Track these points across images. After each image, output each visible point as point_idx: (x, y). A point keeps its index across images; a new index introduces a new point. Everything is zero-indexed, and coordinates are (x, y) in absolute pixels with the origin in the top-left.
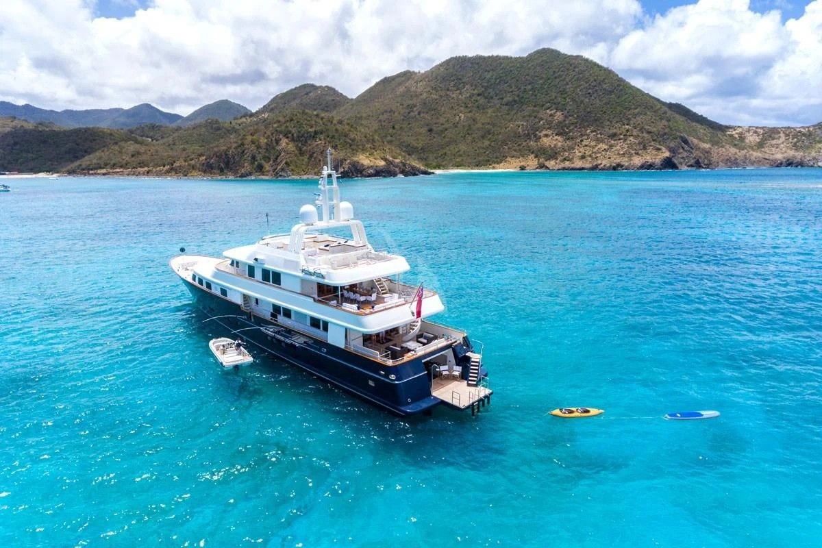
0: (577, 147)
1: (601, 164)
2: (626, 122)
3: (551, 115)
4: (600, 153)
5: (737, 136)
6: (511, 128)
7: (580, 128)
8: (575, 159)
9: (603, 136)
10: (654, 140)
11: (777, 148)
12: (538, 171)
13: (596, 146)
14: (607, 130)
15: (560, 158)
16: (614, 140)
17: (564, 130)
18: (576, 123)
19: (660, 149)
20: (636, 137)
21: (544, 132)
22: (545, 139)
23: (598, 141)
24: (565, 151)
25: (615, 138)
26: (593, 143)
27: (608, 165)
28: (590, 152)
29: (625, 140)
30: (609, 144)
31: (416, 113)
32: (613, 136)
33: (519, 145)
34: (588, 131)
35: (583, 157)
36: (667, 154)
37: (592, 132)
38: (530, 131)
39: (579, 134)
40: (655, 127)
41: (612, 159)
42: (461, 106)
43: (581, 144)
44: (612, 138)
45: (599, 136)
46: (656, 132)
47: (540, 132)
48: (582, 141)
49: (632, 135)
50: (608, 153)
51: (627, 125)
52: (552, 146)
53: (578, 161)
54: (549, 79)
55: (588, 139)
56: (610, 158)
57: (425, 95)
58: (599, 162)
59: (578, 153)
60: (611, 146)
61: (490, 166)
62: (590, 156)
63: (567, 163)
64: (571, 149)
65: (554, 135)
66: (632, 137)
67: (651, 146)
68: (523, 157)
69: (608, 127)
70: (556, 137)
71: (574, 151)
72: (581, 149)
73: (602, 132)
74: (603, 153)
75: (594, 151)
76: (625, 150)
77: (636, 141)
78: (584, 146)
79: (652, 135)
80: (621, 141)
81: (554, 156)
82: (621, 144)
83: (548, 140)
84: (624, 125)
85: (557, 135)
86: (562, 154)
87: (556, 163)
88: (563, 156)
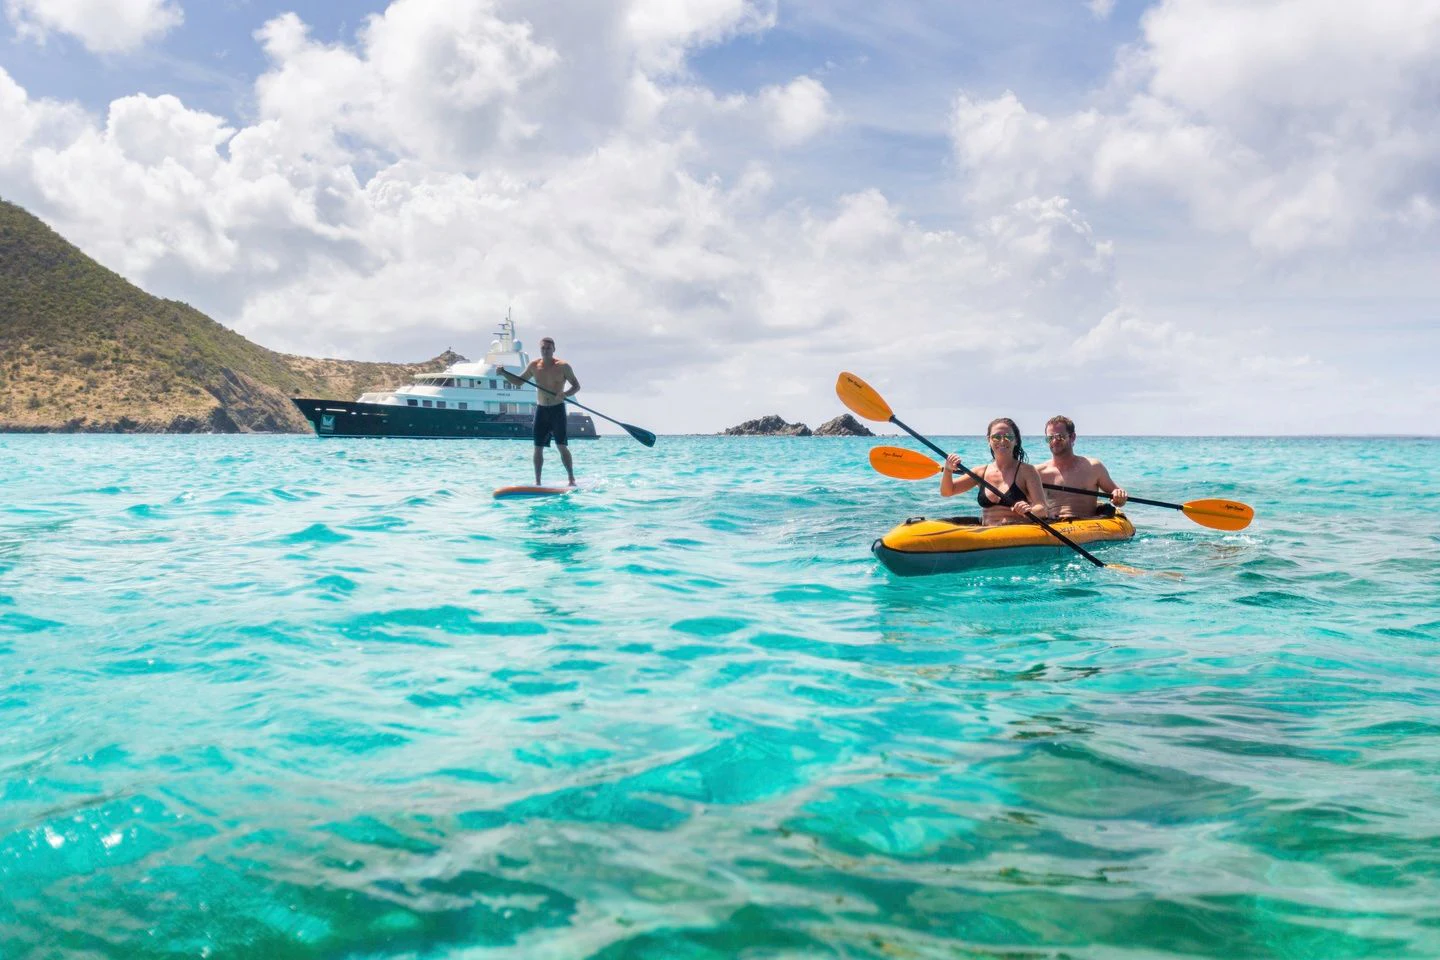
0: (8, 380)
1: (84, 419)
2: (107, 333)
4: (72, 396)
5: (311, 375)
9: (64, 359)
10: (180, 374)
13: (56, 379)
14: (69, 346)
16: (97, 370)
19: (198, 392)
20: (142, 364)
23: (58, 369)
25: (94, 366)
26: (48, 375)
27: (103, 422)
28: (49, 394)
29: (119, 371)
30: (86, 377)
32: (88, 360)
34: (25, 347)
35: (34, 404)
36: (215, 403)
37: (37, 348)
40: (169, 347)
41: (106, 410)
43: (18, 375)
44: (87, 366)
45: (55, 357)
46: (179, 359)
48: (16, 367)
49: (131, 361)
50: (91, 396)
51: (111, 338)
53: (25, 412)
55: (30, 363)
56: (99, 407)
58: (78, 415)
59: (16, 393)
60: (93, 382)
62: (51, 402)
66: (131, 365)
67: (176, 385)
69: (71, 341)
71: (7, 390)
72: (23, 386)
73: (62, 350)
74: (80, 396)
75: (56, 391)
76: (126, 391)
77: (142, 373)
78: (26, 380)
79: (172, 364)
80: (112, 371)
82: (114, 378)
84: (104, 338)
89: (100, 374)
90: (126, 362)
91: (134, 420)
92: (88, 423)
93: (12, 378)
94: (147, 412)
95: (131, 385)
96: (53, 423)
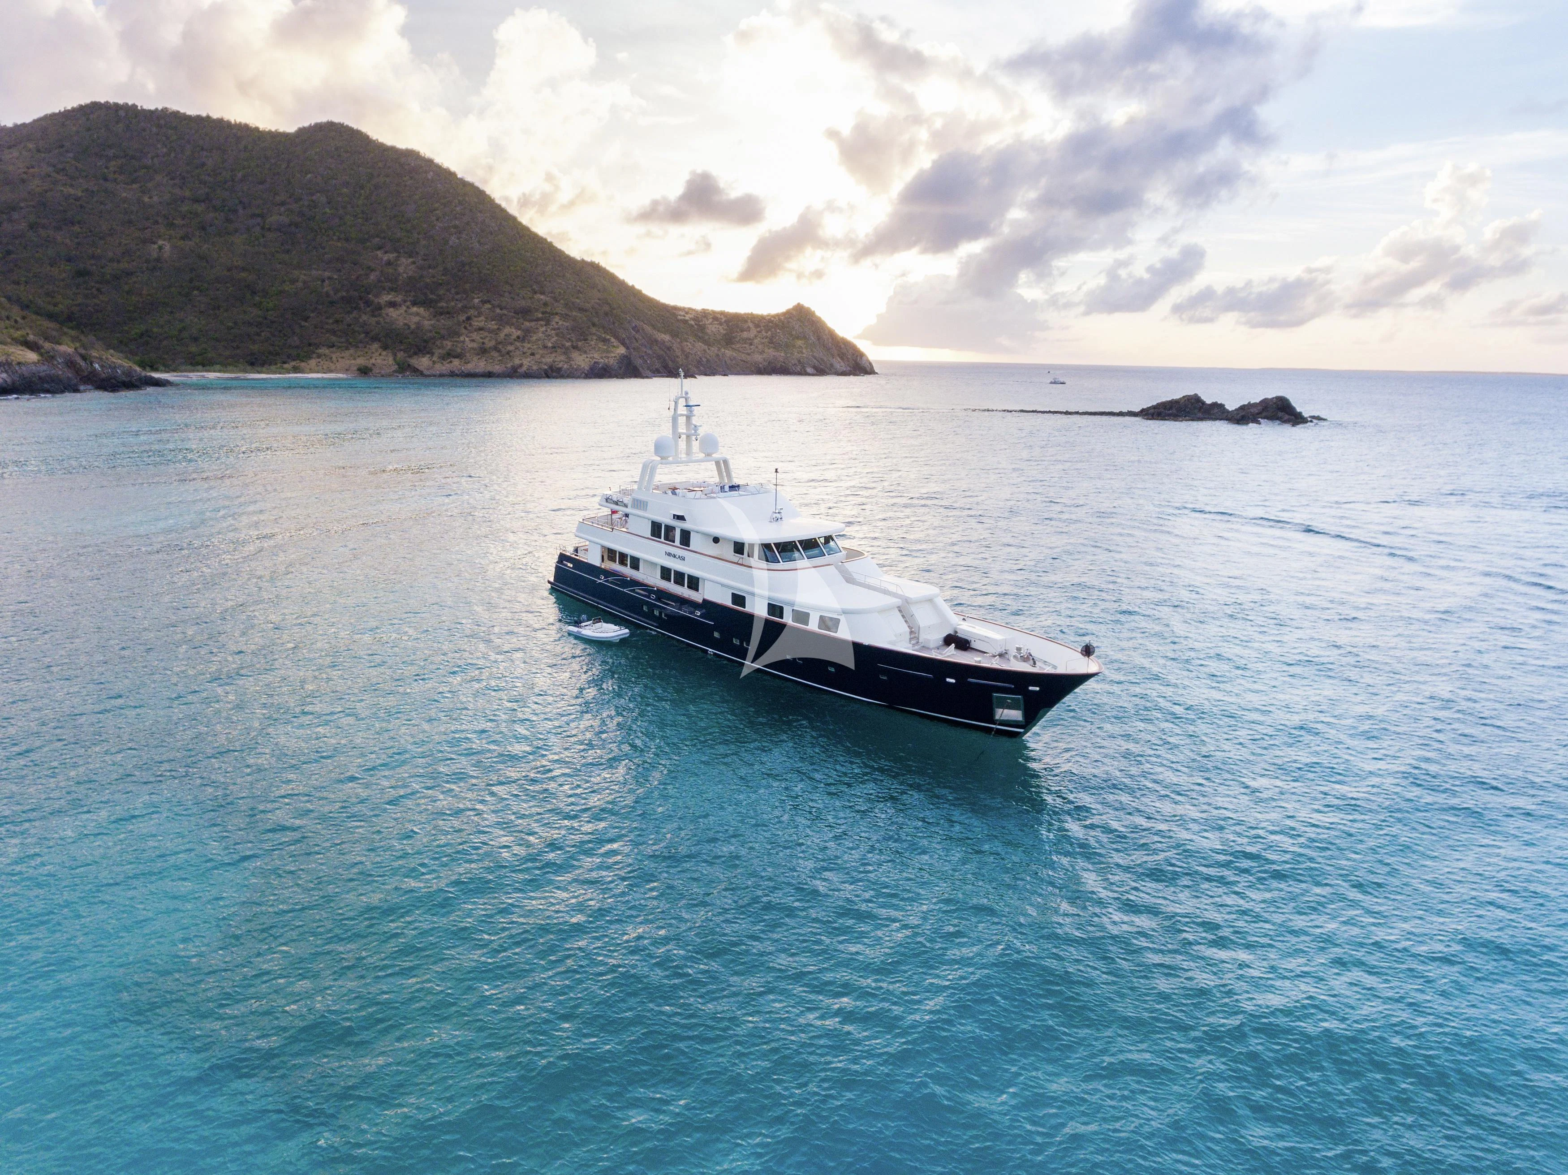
0: (464, 331)
1: (521, 365)
3: (389, 263)
4: (511, 344)
5: (692, 323)
6: (305, 282)
7: (457, 293)
8: (468, 355)
9: (505, 312)
10: (593, 324)
11: (751, 344)
12: (399, 376)
13: (499, 329)
14: (509, 300)
15: (438, 352)
16: (530, 321)
17: (425, 295)
18: (446, 283)
19: (609, 341)
20: (565, 317)
21: (386, 298)
22: (393, 313)
23: (502, 321)
24: (443, 337)
25: (528, 317)
26: (493, 325)
28: (493, 342)
29: (548, 323)
30: (522, 327)
31: (23, 225)
32: (525, 313)
33: (337, 322)
34: (476, 301)
35: (483, 351)
36: (622, 350)
37: (484, 302)
38: (352, 292)
39: (460, 305)
41: (537, 356)
42: (157, 222)
43: (471, 325)
44: (523, 317)
45: (498, 311)
46: (593, 311)
47: (376, 296)
48: (469, 318)
49: (557, 314)
50: (526, 344)
51: (541, 293)
52: (413, 327)
53: (475, 359)
54: (362, 188)
55: (480, 315)
56: (533, 354)
57: (35, 185)
58: (517, 362)
59: (469, 341)
60: (527, 332)
61: (286, 366)
62: (495, 348)
63: (456, 362)
64: (453, 334)
65: (408, 303)
66: (557, 317)
67: (592, 334)
68: (356, 346)
69: (510, 295)
70: (415, 309)
71: (462, 339)
72: (475, 336)
73: (504, 304)
74: (518, 344)
75: (499, 339)
76: (553, 339)
77: (566, 324)
78: (476, 330)
80: (542, 322)
81: (425, 347)
82: (544, 329)
83: (398, 312)
84: (536, 293)
85: (414, 304)
86: (438, 343)
87: (434, 362)
88: (442, 347)
89: (533, 324)
90: (553, 314)
91: (560, 365)
92: (524, 368)
93: (465, 328)
94: (570, 359)
95: (557, 335)
96: (497, 368)
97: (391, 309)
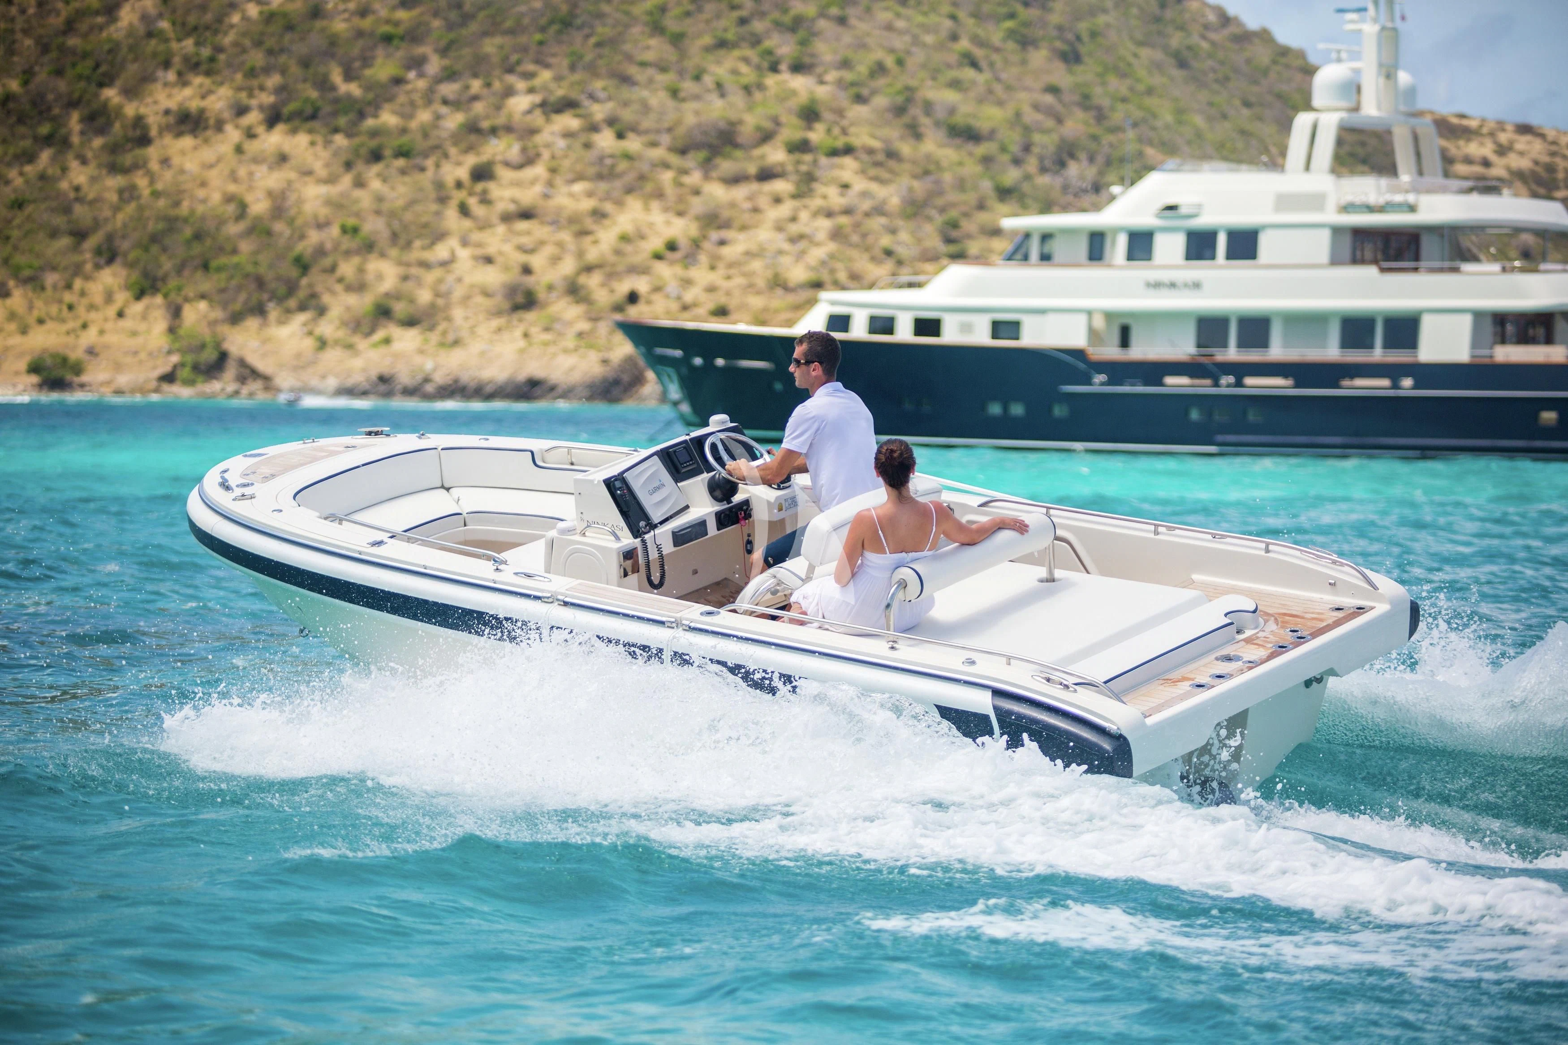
0: (451, 218)
7: (450, 75)
8: (458, 314)
9: (633, 144)
12: (182, 392)
13: (599, 215)
14: (658, 99)
15: (343, 304)
16: (735, 180)
17: (324, 85)
18: (414, 36)
21: (168, 98)
24: (369, 247)
25: (726, 166)
26: (576, 198)
28: (568, 266)
30: (697, 205)
32: (714, 146)
34: (521, 103)
35: (519, 300)
38: (42, 76)
39: (454, 121)
40: (988, 96)
43: (485, 200)
44: (707, 165)
45: (605, 140)
46: (1013, 139)
47: (131, 92)
48: (481, 174)
49: (848, 150)
50: (701, 275)
51: (798, 68)
52: (259, 206)
53: (487, 327)
55: (529, 160)
59: (470, 263)
62: (572, 291)
64: (411, 231)
65: (253, 118)
66: (848, 161)
68: (34, 281)
69: (663, 79)
70: (274, 139)
71: (441, 251)
72: (496, 240)
73: (627, 115)
74: (665, 271)
75: (592, 255)
76: (817, 254)
77: (881, 192)
78: (507, 218)
79: (987, 160)
80: (781, 186)
81: (292, 288)
82: (785, 209)
83: (208, 154)
84: (774, 68)
85: (273, 119)
86: (347, 269)
87: (323, 344)
88: (359, 287)
89: (740, 193)
90: (834, 153)
93: (464, 210)
95: (836, 235)
97: (187, 142)
